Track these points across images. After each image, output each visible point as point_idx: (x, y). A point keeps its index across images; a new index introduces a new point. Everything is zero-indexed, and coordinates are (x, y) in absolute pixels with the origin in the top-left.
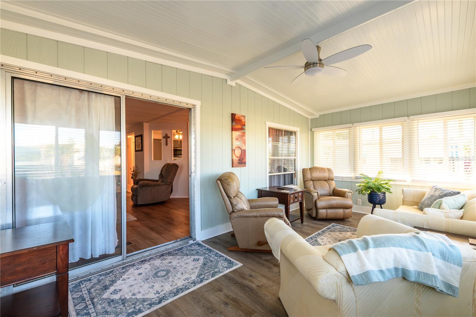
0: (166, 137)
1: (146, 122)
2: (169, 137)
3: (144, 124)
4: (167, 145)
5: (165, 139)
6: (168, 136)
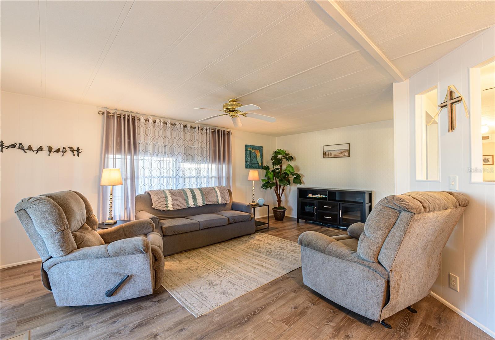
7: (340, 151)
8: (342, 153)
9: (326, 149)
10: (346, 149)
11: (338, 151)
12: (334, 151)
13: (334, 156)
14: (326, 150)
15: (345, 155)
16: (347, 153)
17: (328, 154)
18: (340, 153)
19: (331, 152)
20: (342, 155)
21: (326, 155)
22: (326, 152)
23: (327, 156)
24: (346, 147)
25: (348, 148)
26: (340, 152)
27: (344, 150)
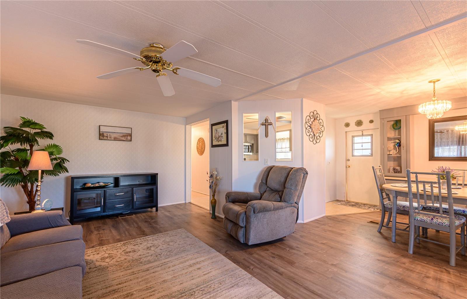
0: (267, 124)
1: (236, 100)
2: (271, 124)
3: (233, 103)
4: (267, 135)
5: (264, 126)
6: (269, 122)
7: (123, 134)
8: (124, 137)
9: (103, 129)
10: (128, 133)
11: (119, 134)
12: (114, 134)
13: (114, 139)
14: (104, 131)
15: (127, 139)
16: (128, 137)
17: (106, 135)
18: (121, 137)
19: (110, 133)
20: (123, 139)
21: (103, 136)
22: (104, 133)
23: (105, 138)
24: (129, 132)
25: (131, 133)
26: (121, 135)
27: (126, 133)
